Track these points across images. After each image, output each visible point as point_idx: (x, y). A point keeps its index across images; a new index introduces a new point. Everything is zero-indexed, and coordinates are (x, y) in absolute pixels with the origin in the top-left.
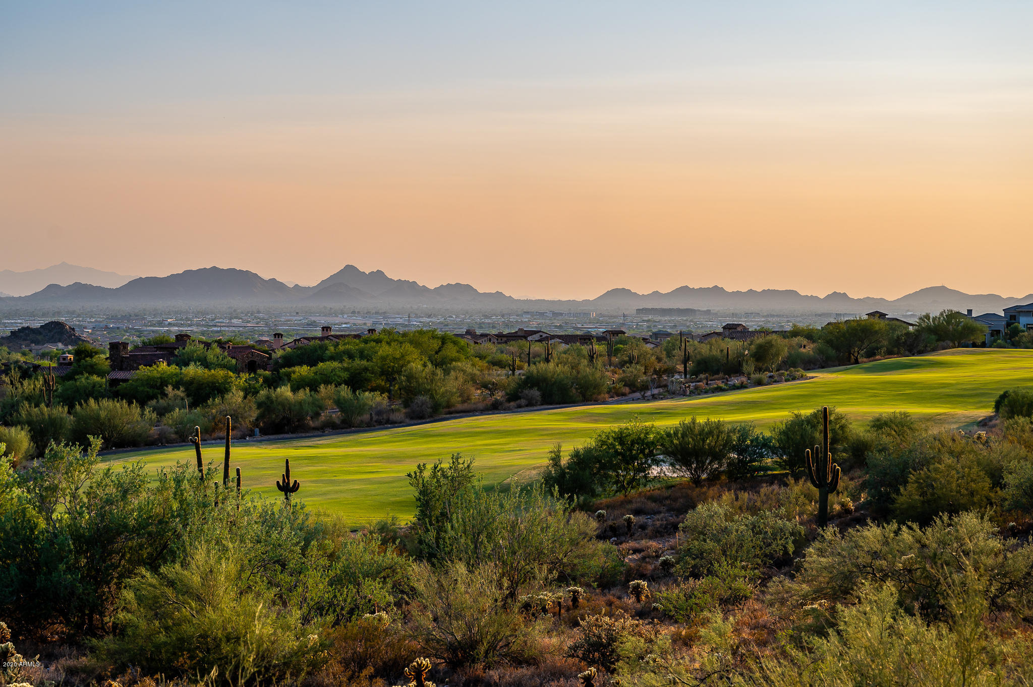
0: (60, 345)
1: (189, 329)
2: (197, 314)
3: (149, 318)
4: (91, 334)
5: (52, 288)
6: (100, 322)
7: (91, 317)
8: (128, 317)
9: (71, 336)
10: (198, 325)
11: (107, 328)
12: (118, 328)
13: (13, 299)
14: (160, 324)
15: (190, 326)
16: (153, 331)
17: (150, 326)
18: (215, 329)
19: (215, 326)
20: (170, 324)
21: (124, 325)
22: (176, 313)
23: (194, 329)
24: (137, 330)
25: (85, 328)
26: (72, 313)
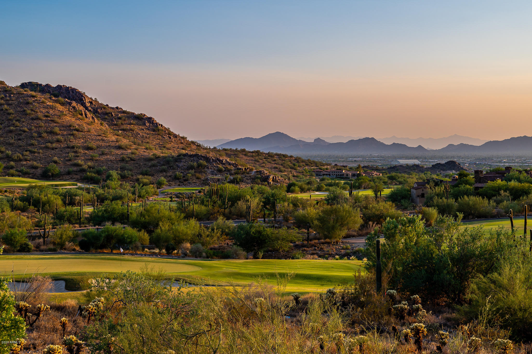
0: (454, 172)
1: (514, 164)
2: (517, 157)
3: (495, 159)
4: (468, 166)
5: (451, 146)
6: (472, 161)
7: (468, 159)
8: (485, 159)
9: (459, 167)
10: (517, 163)
11: (475, 164)
12: (481, 164)
13: (433, 150)
14: (500, 162)
15: (514, 163)
16: (497, 165)
17: (495, 163)
18: (526, 164)
19: (526, 163)
20: (504, 162)
21: (484, 162)
22: (508, 157)
23: (516, 164)
24: (489, 165)
25: (466, 164)
26: (459, 157)
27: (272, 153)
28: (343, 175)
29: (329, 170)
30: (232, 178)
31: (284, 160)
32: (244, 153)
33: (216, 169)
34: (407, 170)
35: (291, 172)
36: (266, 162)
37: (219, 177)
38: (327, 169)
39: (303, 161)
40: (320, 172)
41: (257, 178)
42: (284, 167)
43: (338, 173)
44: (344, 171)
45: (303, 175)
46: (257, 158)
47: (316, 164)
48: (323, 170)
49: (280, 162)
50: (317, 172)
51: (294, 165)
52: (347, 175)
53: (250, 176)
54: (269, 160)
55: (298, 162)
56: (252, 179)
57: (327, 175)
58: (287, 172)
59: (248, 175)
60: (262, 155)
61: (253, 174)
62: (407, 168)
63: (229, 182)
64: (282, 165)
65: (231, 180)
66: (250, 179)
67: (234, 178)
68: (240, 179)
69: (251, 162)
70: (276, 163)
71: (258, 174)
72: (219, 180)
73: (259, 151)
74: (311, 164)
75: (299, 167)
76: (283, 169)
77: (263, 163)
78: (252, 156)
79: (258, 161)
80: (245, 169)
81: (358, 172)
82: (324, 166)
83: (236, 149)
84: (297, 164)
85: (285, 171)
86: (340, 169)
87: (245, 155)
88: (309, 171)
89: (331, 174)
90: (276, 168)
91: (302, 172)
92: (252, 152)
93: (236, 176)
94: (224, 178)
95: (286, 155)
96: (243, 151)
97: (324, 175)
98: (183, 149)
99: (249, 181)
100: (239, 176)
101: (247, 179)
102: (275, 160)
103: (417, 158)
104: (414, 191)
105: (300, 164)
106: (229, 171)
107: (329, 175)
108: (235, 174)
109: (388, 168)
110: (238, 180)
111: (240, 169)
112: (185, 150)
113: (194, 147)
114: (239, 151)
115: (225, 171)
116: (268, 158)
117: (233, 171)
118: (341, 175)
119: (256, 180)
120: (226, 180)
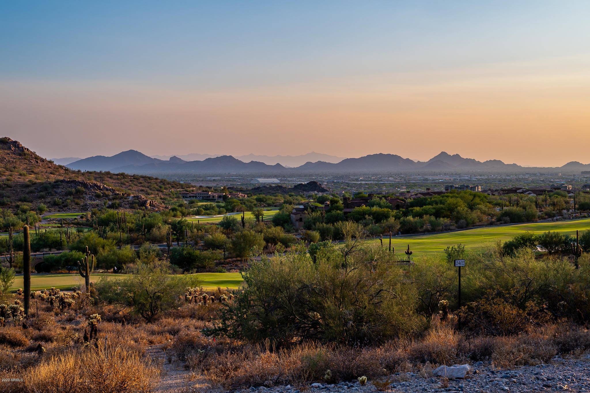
0: (316, 192)
1: (370, 182)
2: (373, 175)
3: (352, 177)
4: (327, 185)
5: (308, 163)
6: (330, 179)
7: (326, 177)
8: (342, 177)
9: (320, 187)
10: (374, 180)
11: (333, 182)
12: (338, 182)
13: (291, 169)
14: (357, 180)
15: (370, 181)
16: (354, 184)
17: (352, 181)
18: (382, 182)
19: (382, 181)
20: (361, 180)
21: (340, 181)
22: (364, 175)
23: (372, 182)
24: (347, 183)
25: (324, 182)
26: (317, 175)
27: (137, 175)
28: (209, 197)
29: (195, 192)
30: (110, 203)
31: (150, 183)
32: (109, 176)
33: (94, 194)
34: (270, 191)
35: (158, 194)
36: (132, 185)
37: (97, 202)
38: (193, 191)
39: (168, 184)
40: (187, 194)
41: (135, 203)
42: (151, 189)
43: (204, 195)
44: (210, 193)
45: (170, 197)
46: (123, 180)
47: (182, 186)
48: (190, 192)
49: (147, 184)
50: (184, 194)
51: (161, 187)
52: (213, 197)
53: (128, 201)
54: (134, 182)
55: (164, 184)
56: (130, 204)
57: (193, 197)
58: (154, 194)
59: (126, 200)
60: (127, 178)
61: (130, 198)
62: (270, 189)
63: (108, 207)
64: (148, 187)
65: (110, 205)
66: (128, 204)
67: (112, 203)
68: (118, 204)
69: (117, 185)
70: (142, 186)
71: (135, 199)
72: (97, 205)
73: (124, 174)
74: (177, 186)
75: (165, 189)
76: (149, 191)
77: (130, 186)
78: (118, 179)
79: (124, 184)
80: (123, 194)
81: (224, 194)
82: (189, 188)
83: (101, 172)
84: (163, 186)
85: (152, 193)
86: (206, 191)
87: (111, 178)
88: (176, 194)
89: (197, 195)
90: (142, 191)
91: (169, 195)
92: (117, 175)
93: (114, 201)
94: (103, 203)
95: (151, 177)
96: (108, 173)
97: (190, 197)
98: (51, 173)
99: (127, 206)
100: (117, 201)
101: (125, 204)
102: (141, 183)
103: (275, 176)
104: (293, 216)
105: (166, 186)
106: (107, 196)
107: (196, 197)
108: (114, 199)
109: (253, 189)
110: (117, 205)
111: (118, 194)
112: (54, 174)
113: (62, 171)
114: (103, 174)
115: (103, 196)
116: (134, 181)
117: (111, 196)
118: (207, 197)
119: (134, 205)
120: (105, 205)
